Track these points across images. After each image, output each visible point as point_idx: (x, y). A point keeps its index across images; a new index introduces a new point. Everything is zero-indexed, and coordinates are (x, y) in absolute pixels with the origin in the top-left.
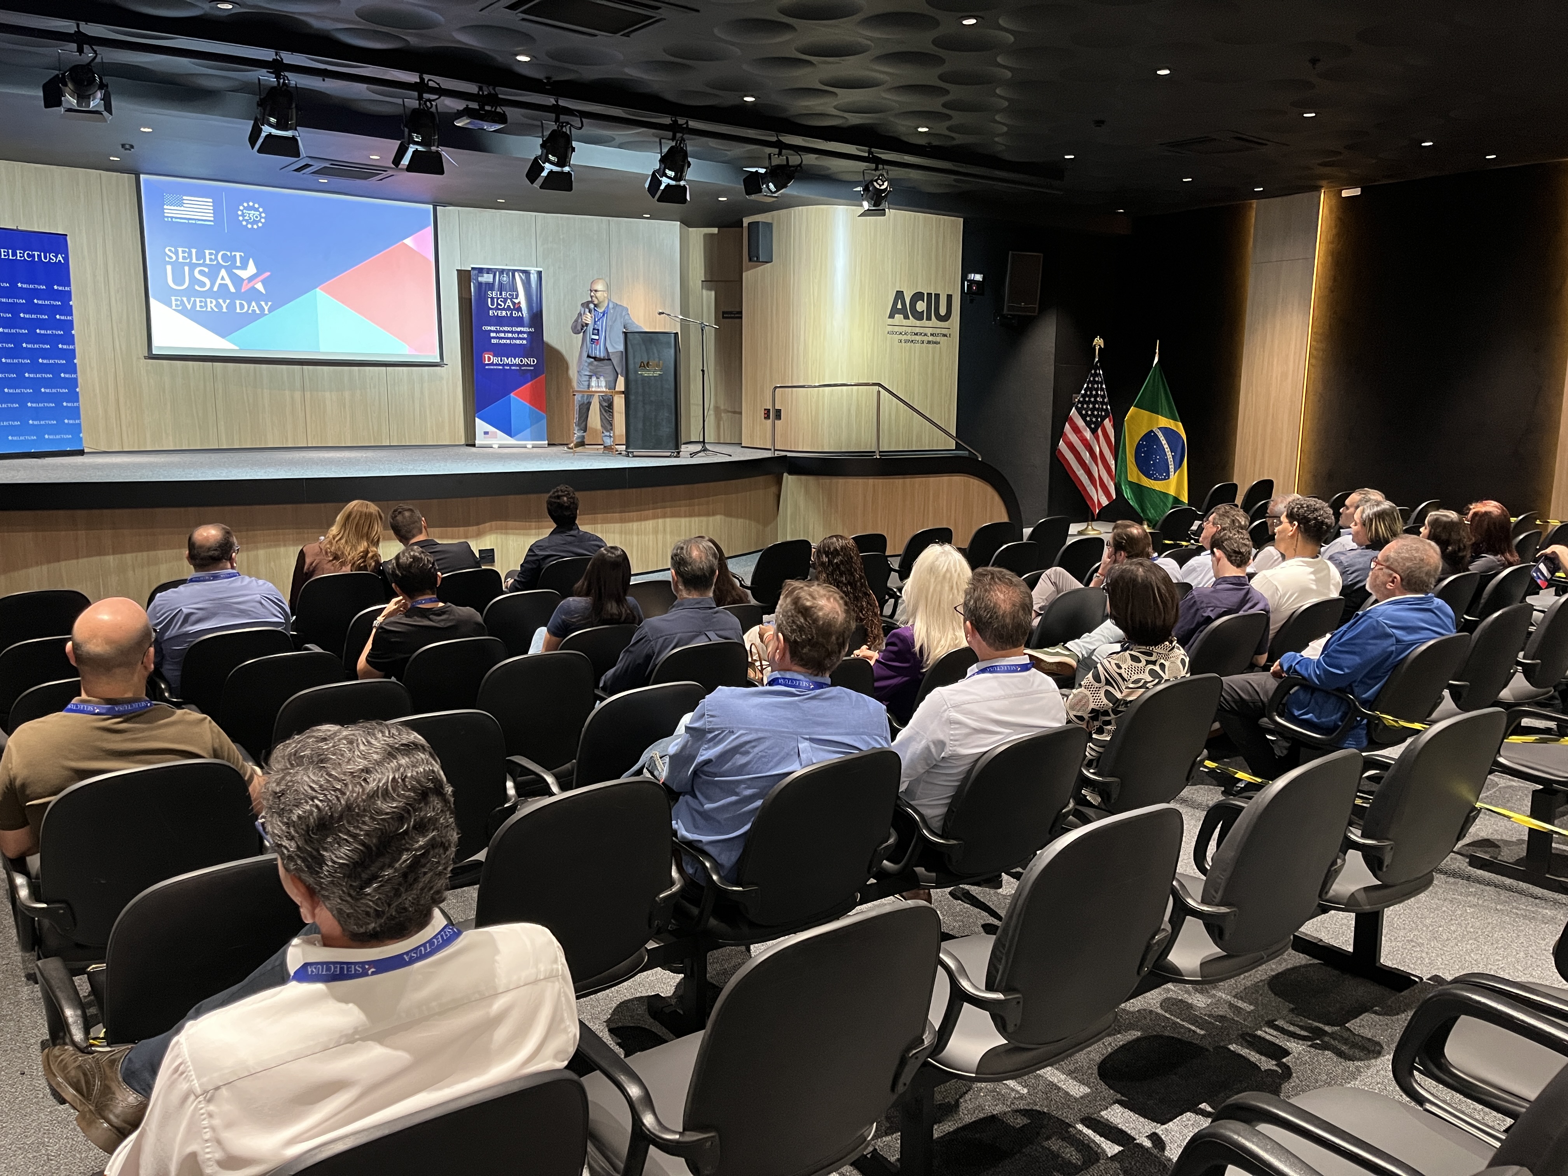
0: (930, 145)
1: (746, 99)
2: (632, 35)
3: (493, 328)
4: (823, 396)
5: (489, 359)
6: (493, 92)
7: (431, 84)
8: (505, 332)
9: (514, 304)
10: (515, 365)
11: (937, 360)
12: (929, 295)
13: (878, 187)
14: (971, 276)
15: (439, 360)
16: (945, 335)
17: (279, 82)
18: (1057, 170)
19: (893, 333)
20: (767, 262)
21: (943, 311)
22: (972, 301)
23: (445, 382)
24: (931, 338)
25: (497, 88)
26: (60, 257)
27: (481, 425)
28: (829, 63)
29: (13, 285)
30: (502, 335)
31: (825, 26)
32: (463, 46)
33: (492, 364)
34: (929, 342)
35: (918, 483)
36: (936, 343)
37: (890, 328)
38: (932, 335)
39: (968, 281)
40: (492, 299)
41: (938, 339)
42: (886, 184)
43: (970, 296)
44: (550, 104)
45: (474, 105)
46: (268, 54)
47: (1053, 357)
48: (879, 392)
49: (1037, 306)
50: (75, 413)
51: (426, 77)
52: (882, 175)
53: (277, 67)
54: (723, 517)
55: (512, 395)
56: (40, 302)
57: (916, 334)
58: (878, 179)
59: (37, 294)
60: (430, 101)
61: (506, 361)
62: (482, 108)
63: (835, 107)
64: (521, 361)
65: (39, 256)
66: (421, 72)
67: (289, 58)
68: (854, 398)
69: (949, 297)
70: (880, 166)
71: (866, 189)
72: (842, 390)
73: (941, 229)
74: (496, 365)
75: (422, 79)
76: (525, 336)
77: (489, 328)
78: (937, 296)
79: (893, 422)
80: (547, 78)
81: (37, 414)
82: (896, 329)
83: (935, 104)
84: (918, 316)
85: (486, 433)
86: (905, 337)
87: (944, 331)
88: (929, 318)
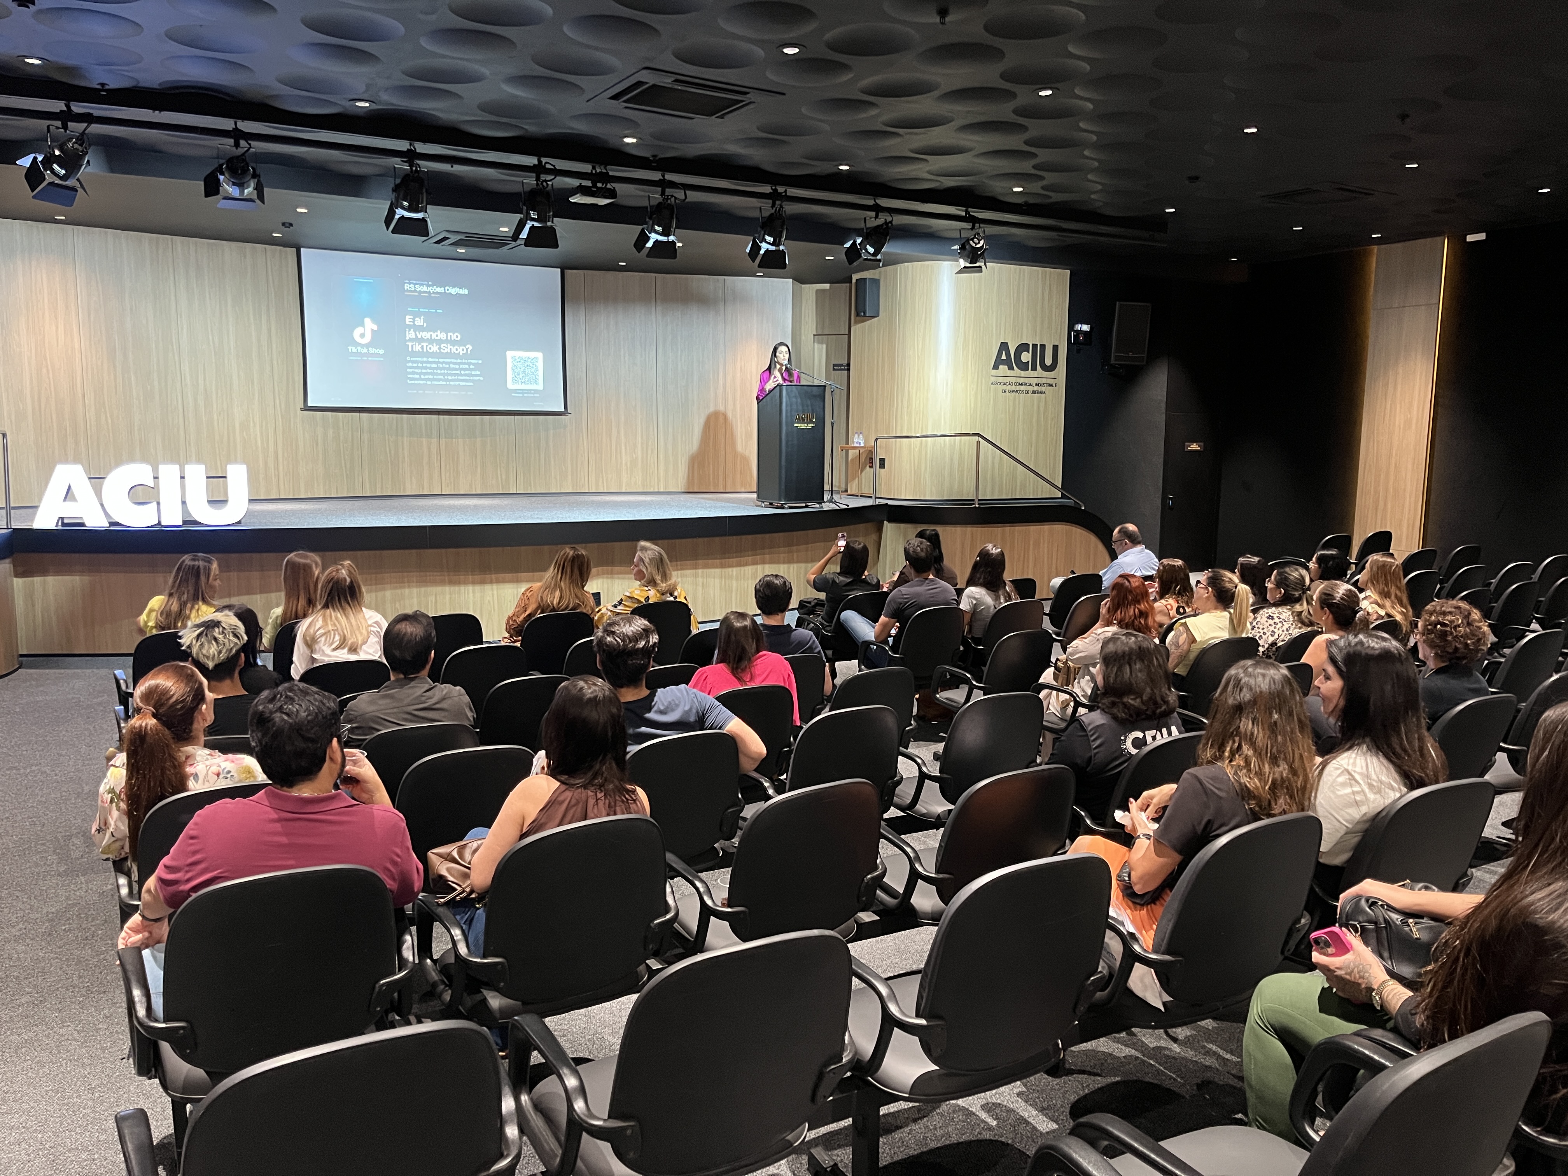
0: (1026, 204)
1: (841, 167)
2: (727, 117)
4: (926, 446)
6: (604, 171)
7: (548, 166)
11: (1042, 409)
12: (1035, 346)
13: (974, 245)
14: (1078, 327)
15: (563, 410)
16: (1051, 385)
17: (411, 169)
18: (1160, 223)
19: (997, 383)
20: (874, 317)
21: (1048, 362)
22: (1078, 351)
24: (1036, 388)
25: (608, 167)
28: (916, 134)
31: (907, 102)
32: (575, 132)
34: (1034, 392)
35: (1017, 531)
36: (1041, 393)
37: (993, 379)
38: (1037, 385)
39: (1075, 331)
41: (1043, 389)
42: (982, 242)
43: (1077, 346)
44: (657, 179)
45: (588, 183)
46: (402, 145)
47: (1163, 405)
48: (978, 442)
49: (1145, 355)
51: (544, 160)
52: (978, 234)
53: (411, 156)
57: (1021, 384)
58: (975, 237)
60: (546, 181)
62: (594, 185)
63: (929, 172)
66: (539, 155)
67: (421, 148)
68: (957, 448)
69: (1056, 348)
70: (977, 225)
71: (963, 248)
72: (945, 441)
73: (1048, 282)
75: (540, 162)
78: (1043, 347)
79: (997, 470)
80: (653, 156)
82: (1001, 379)
83: (1026, 166)
84: (1024, 367)
86: (1009, 388)
87: (1050, 381)
88: (1034, 369)
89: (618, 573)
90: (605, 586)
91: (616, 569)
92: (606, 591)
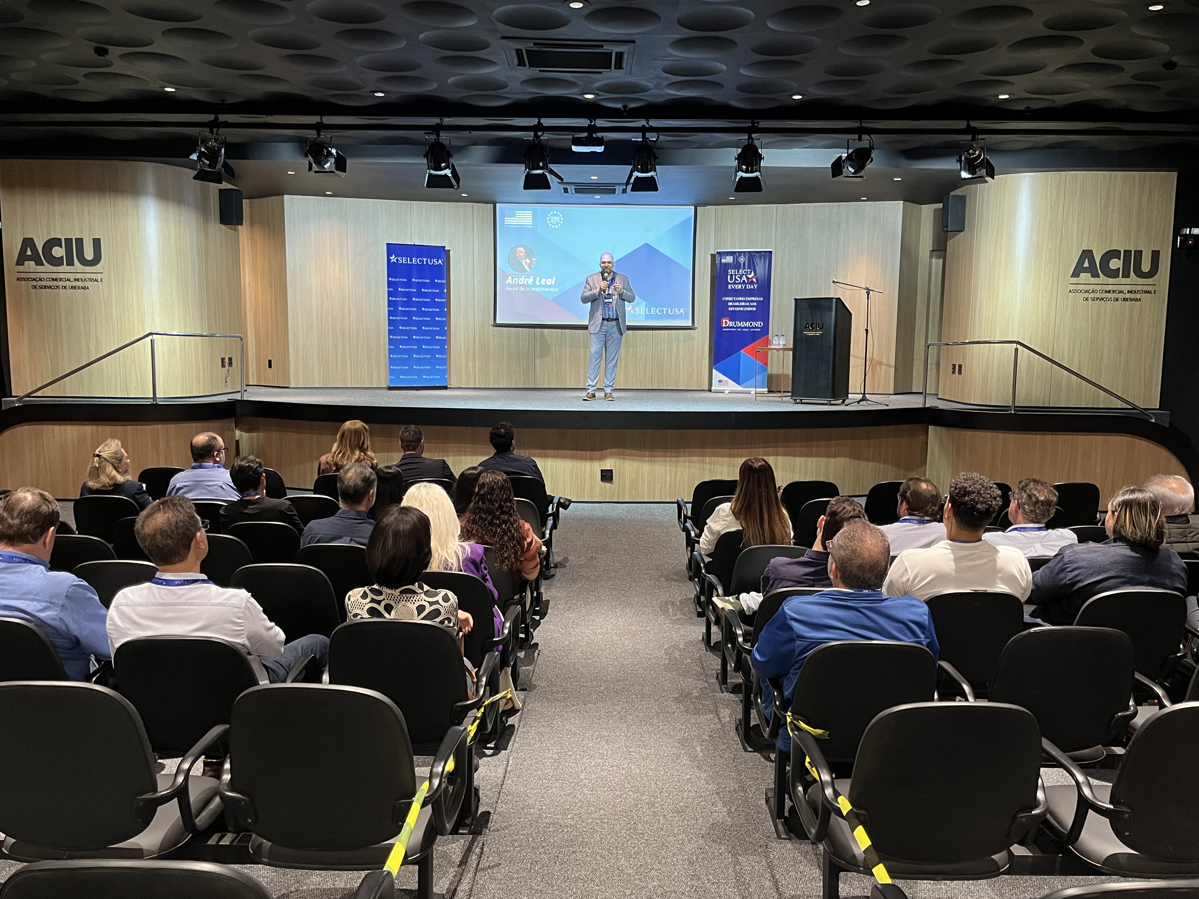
0: (1030, 110)
1: (794, 97)
3: (730, 299)
5: (726, 323)
7: (544, 125)
8: (739, 301)
9: (748, 278)
10: (745, 327)
11: (1136, 318)
12: (1127, 253)
14: (1187, 231)
15: (690, 324)
16: (1148, 292)
17: (436, 139)
19: (1077, 291)
20: (961, 231)
21: (1146, 267)
22: (1188, 256)
23: (695, 342)
24: (1128, 296)
25: (596, 120)
26: (440, 261)
27: (717, 375)
29: (410, 280)
30: (737, 304)
33: (728, 327)
34: (1125, 300)
35: (1063, 440)
36: (1136, 300)
38: (1128, 292)
39: (1183, 235)
40: (731, 275)
41: (1138, 296)
43: (1184, 252)
48: (1017, 350)
50: (444, 362)
54: (848, 460)
55: (742, 351)
56: (426, 291)
57: (1109, 292)
58: (970, 148)
59: (424, 285)
60: (542, 137)
61: (739, 324)
62: (588, 136)
64: (751, 324)
65: (427, 261)
66: (539, 117)
67: (447, 121)
69: (1155, 254)
71: (960, 159)
74: (731, 328)
75: (540, 122)
76: (755, 304)
77: (727, 299)
78: (1139, 253)
80: (623, 107)
81: (419, 362)
82: (1081, 287)
84: (1114, 274)
85: (720, 381)
86: (1093, 295)
87: (1146, 288)
88: (1126, 275)
89: (629, 455)
90: (618, 464)
91: (628, 451)
92: (618, 468)
